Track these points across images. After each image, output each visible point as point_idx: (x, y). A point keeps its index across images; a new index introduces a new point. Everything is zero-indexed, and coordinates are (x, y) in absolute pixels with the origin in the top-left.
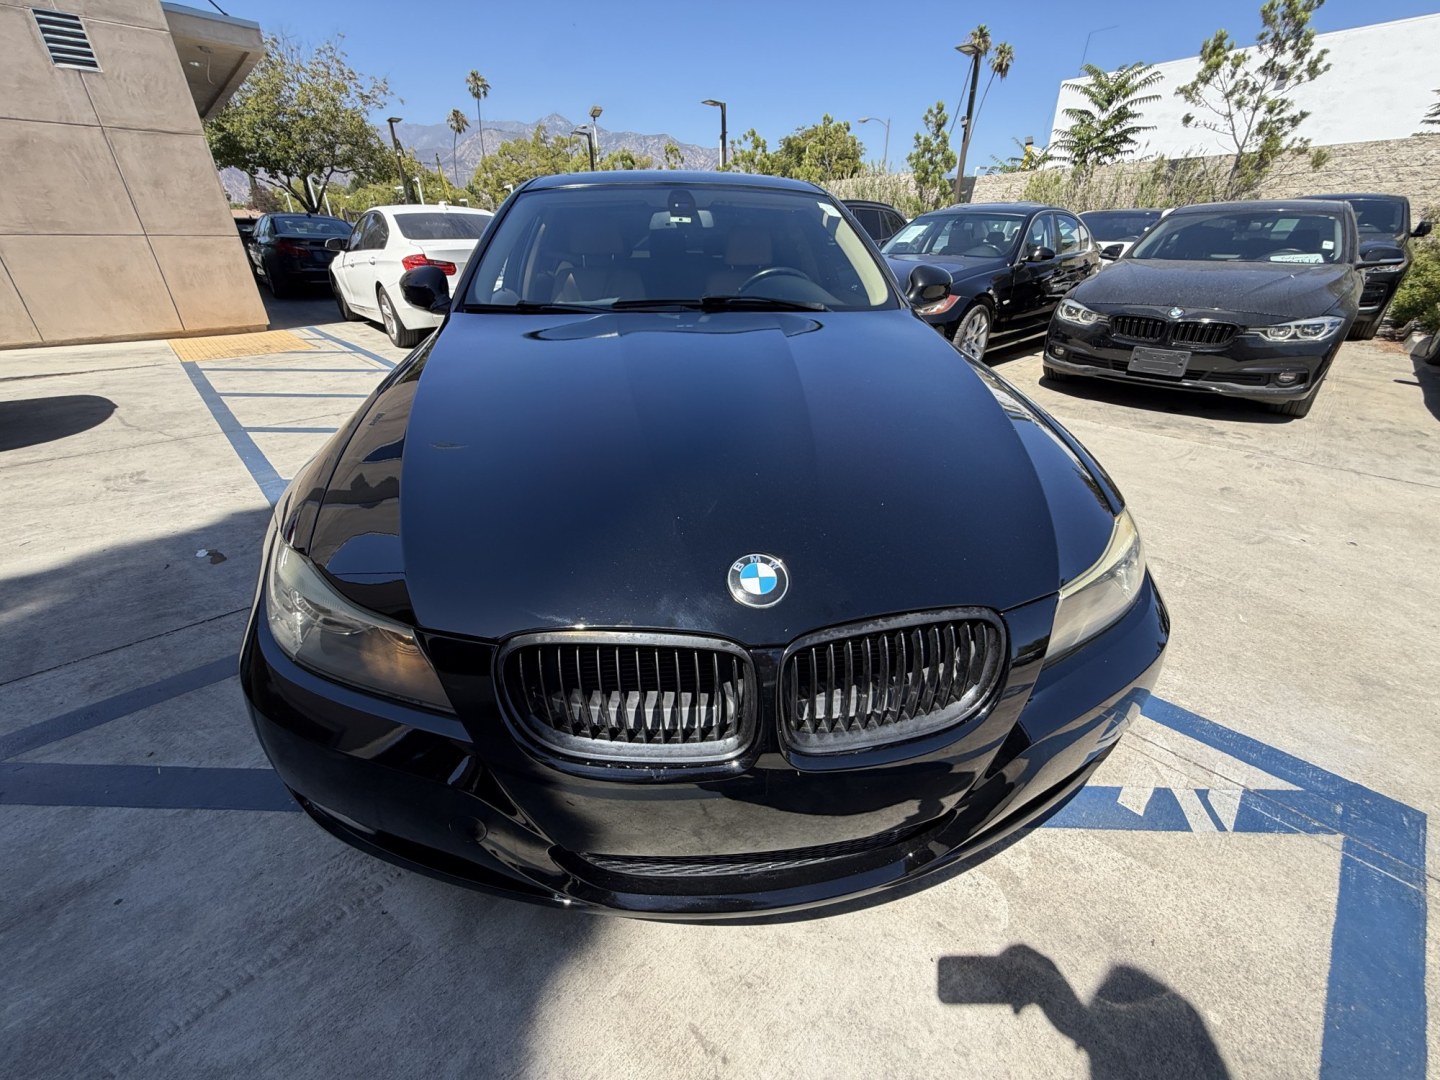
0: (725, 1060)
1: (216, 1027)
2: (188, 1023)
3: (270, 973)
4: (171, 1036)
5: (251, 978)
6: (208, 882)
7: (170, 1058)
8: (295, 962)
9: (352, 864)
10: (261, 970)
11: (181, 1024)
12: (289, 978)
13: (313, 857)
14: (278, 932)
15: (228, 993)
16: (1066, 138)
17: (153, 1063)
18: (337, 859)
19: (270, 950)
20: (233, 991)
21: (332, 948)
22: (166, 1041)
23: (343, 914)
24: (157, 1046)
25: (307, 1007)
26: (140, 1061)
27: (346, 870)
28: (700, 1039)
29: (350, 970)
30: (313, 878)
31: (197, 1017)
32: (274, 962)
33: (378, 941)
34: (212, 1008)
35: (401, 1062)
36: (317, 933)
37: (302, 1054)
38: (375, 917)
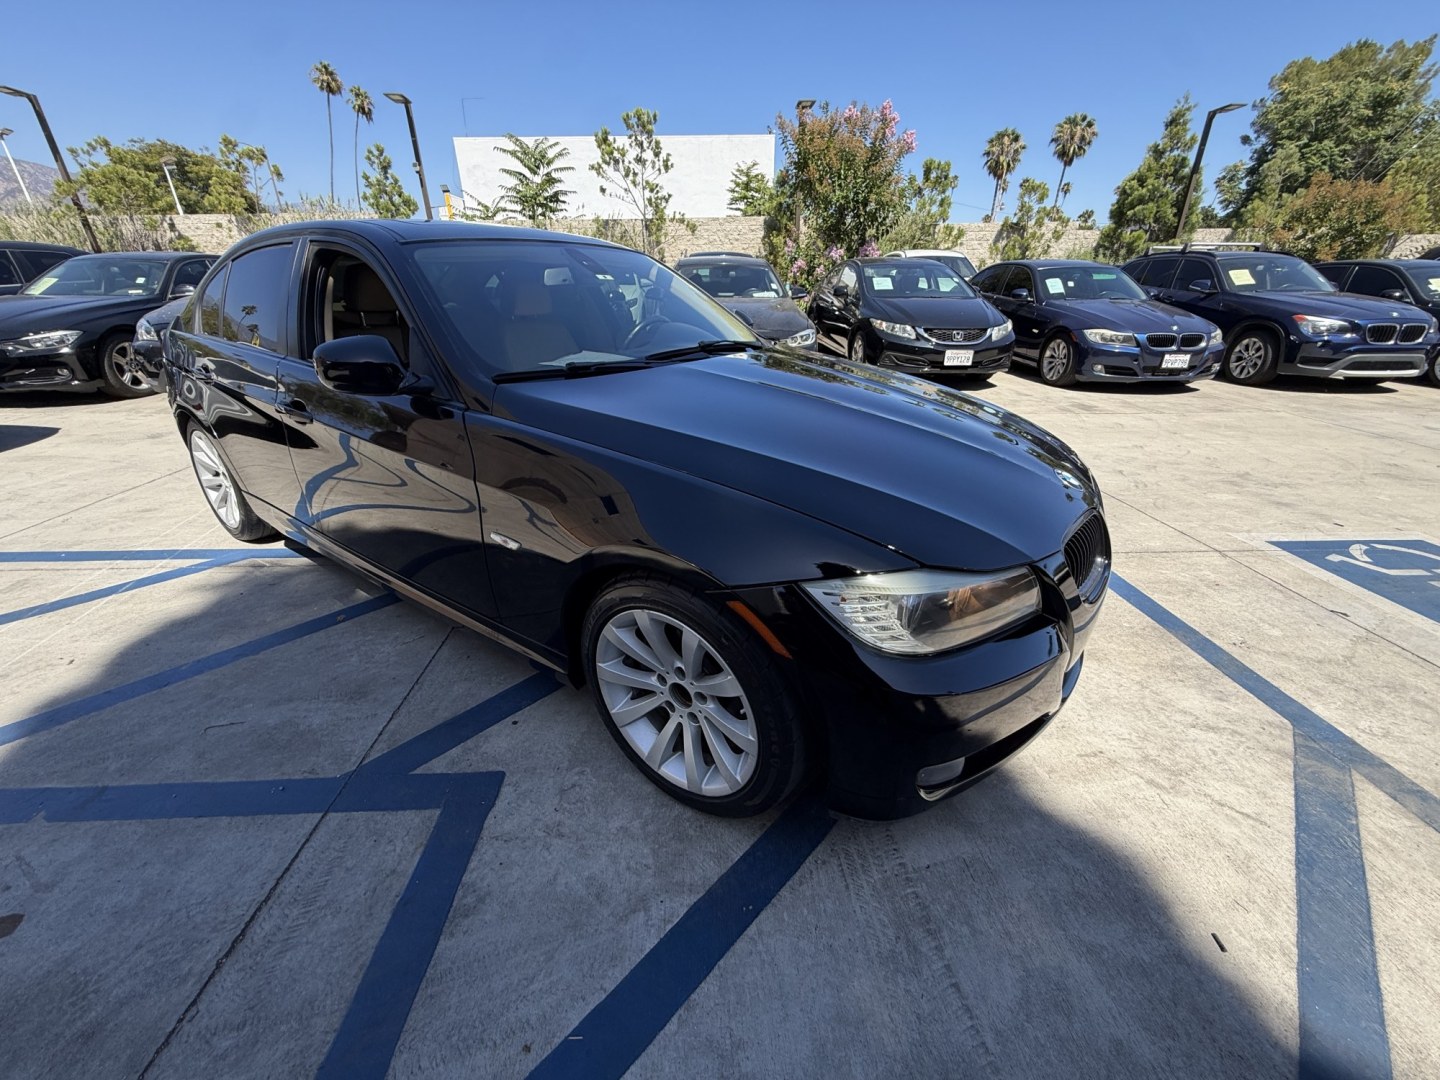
0: (1101, 752)
1: (983, 997)
2: (971, 1018)
3: (948, 953)
4: (978, 1032)
5: (947, 967)
6: (813, 992)
7: (998, 1033)
8: (945, 933)
9: (863, 877)
10: (942, 958)
11: (969, 1023)
12: (959, 939)
13: (837, 903)
14: (908, 940)
15: (955, 986)
16: (510, 194)
17: (998, 1047)
18: (851, 886)
19: (924, 949)
20: (954, 981)
21: (945, 906)
22: (982, 1036)
23: (914, 893)
24: (983, 1043)
25: (991, 931)
26: (993, 1058)
27: (868, 882)
28: (1087, 755)
29: (971, 899)
30: (861, 907)
31: (968, 1010)
32: (939, 949)
33: (953, 876)
34: (963, 997)
35: (1056, 885)
36: (924, 913)
37: (1030, 940)
38: (929, 874)
